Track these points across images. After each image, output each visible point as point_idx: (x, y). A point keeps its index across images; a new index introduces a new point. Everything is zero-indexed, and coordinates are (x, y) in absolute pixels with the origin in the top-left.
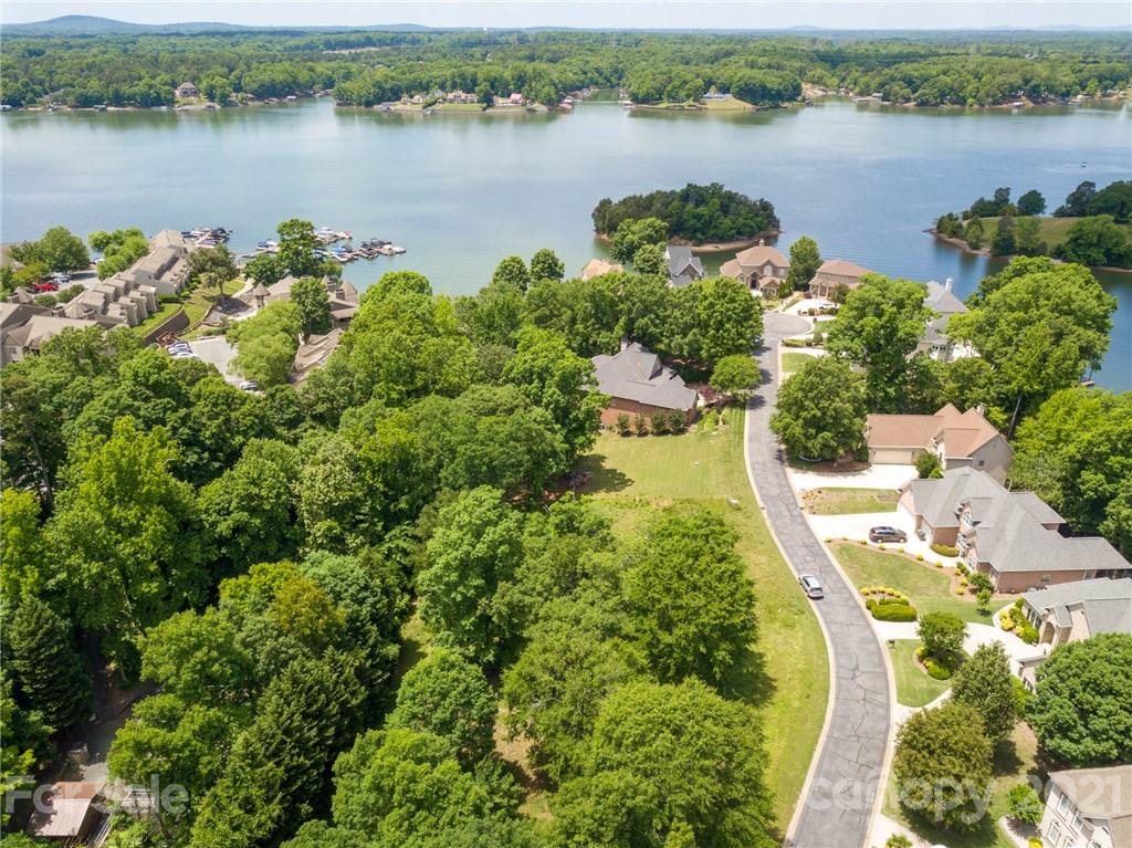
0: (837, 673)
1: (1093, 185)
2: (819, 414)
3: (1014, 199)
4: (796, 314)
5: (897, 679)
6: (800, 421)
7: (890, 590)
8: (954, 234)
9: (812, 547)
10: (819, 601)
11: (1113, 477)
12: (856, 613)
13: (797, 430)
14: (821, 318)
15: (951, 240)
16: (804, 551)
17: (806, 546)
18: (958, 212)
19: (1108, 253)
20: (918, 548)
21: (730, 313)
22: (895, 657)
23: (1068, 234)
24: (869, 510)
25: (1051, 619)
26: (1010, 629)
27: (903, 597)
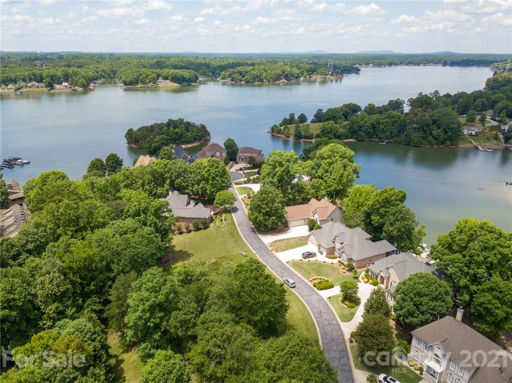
0: (314, 316)
1: (322, 110)
2: (269, 210)
3: (296, 117)
4: (235, 171)
5: (337, 313)
6: (262, 214)
7: (320, 277)
8: (279, 133)
9: (282, 265)
10: (295, 288)
11: (382, 216)
12: (311, 290)
13: (261, 218)
14: (246, 171)
15: (278, 135)
16: (279, 269)
17: (279, 266)
18: (278, 124)
19: (335, 135)
20: (321, 258)
21: (217, 173)
22: (332, 304)
23: (320, 129)
24: (297, 246)
25: (382, 274)
26: (367, 282)
27: (326, 279)
